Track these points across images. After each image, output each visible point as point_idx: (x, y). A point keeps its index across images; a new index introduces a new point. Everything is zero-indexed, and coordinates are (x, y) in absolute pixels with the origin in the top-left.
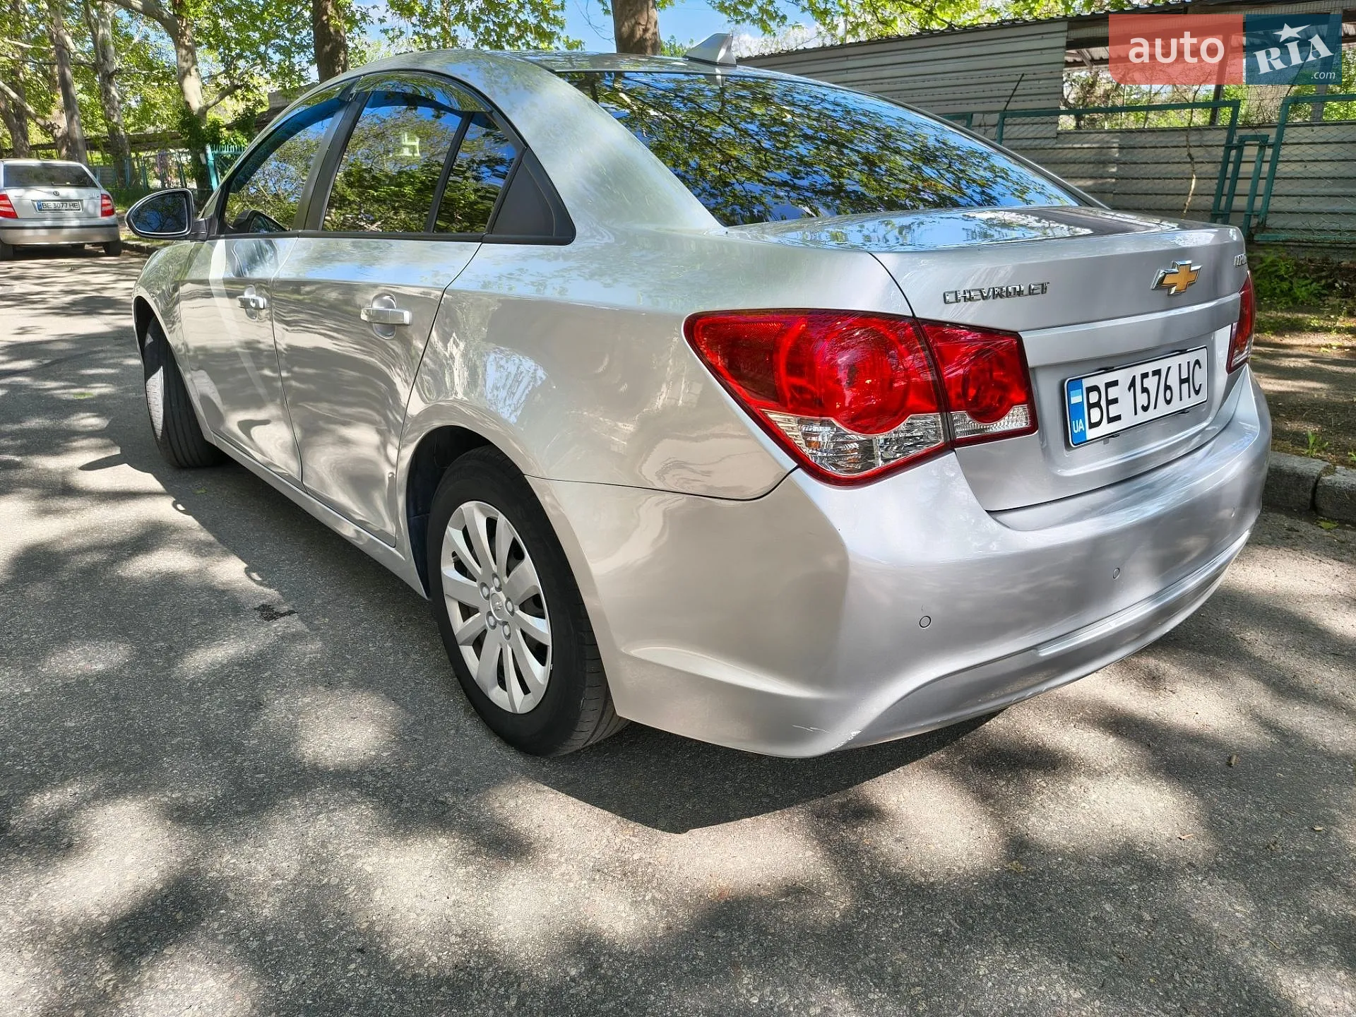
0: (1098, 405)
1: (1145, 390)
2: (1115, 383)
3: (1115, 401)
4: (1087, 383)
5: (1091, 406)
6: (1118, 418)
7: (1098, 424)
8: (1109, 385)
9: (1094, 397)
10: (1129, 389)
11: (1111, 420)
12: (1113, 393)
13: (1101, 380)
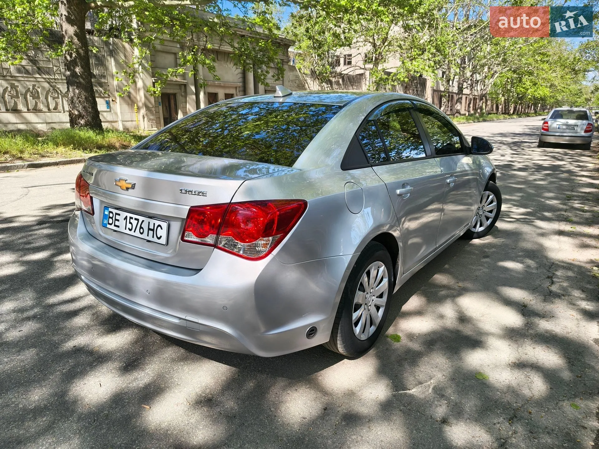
0: (112, 218)
1: (130, 223)
2: (119, 215)
3: (118, 220)
4: (110, 210)
5: (110, 217)
6: (118, 227)
7: (111, 224)
8: (116, 214)
9: (111, 215)
10: (124, 219)
11: (115, 226)
12: (118, 217)
13: (115, 211)
